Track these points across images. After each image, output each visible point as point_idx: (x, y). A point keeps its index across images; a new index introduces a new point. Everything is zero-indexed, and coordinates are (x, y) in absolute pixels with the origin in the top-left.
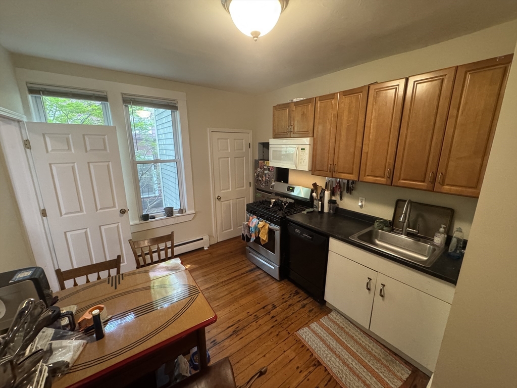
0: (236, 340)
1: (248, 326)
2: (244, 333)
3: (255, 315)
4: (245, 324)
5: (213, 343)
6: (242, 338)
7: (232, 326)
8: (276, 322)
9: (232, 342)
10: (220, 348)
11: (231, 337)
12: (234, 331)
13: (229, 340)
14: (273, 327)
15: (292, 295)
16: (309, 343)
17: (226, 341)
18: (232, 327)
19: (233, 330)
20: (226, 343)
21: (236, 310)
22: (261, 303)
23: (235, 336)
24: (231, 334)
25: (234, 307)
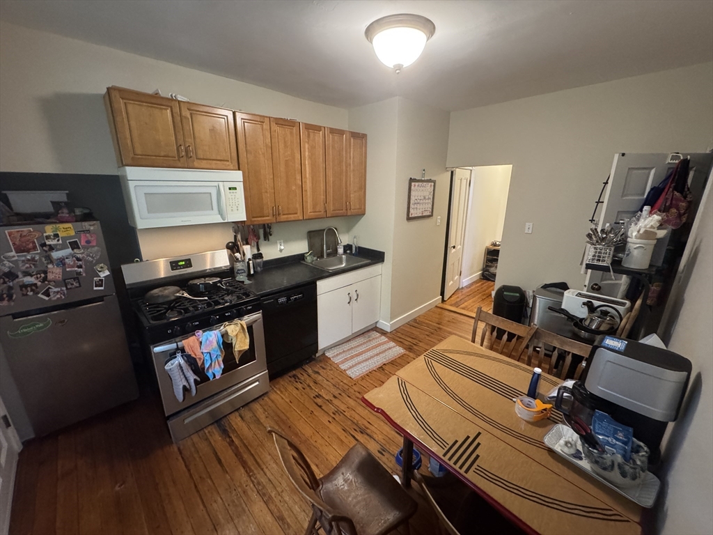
0: (373, 428)
1: (352, 419)
2: (362, 422)
3: (334, 414)
4: (349, 423)
5: (383, 453)
6: (369, 423)
7: (354, 437)
8: (343, 394)
9: (378, 432)
10: (388, 443)
11: (371, 434)
12: (362, 433)
13: (375, 436)
14: (349, 397)
15: (297, 380)
16: (364, 371)
17: (377, 439)
18: (356, 436)
19: (360, 434)
20: (379, 437)
21: (326, 438)
22: (311, 409)
23: (368, 430)
24: (366, 436)
25: (319, 441)
